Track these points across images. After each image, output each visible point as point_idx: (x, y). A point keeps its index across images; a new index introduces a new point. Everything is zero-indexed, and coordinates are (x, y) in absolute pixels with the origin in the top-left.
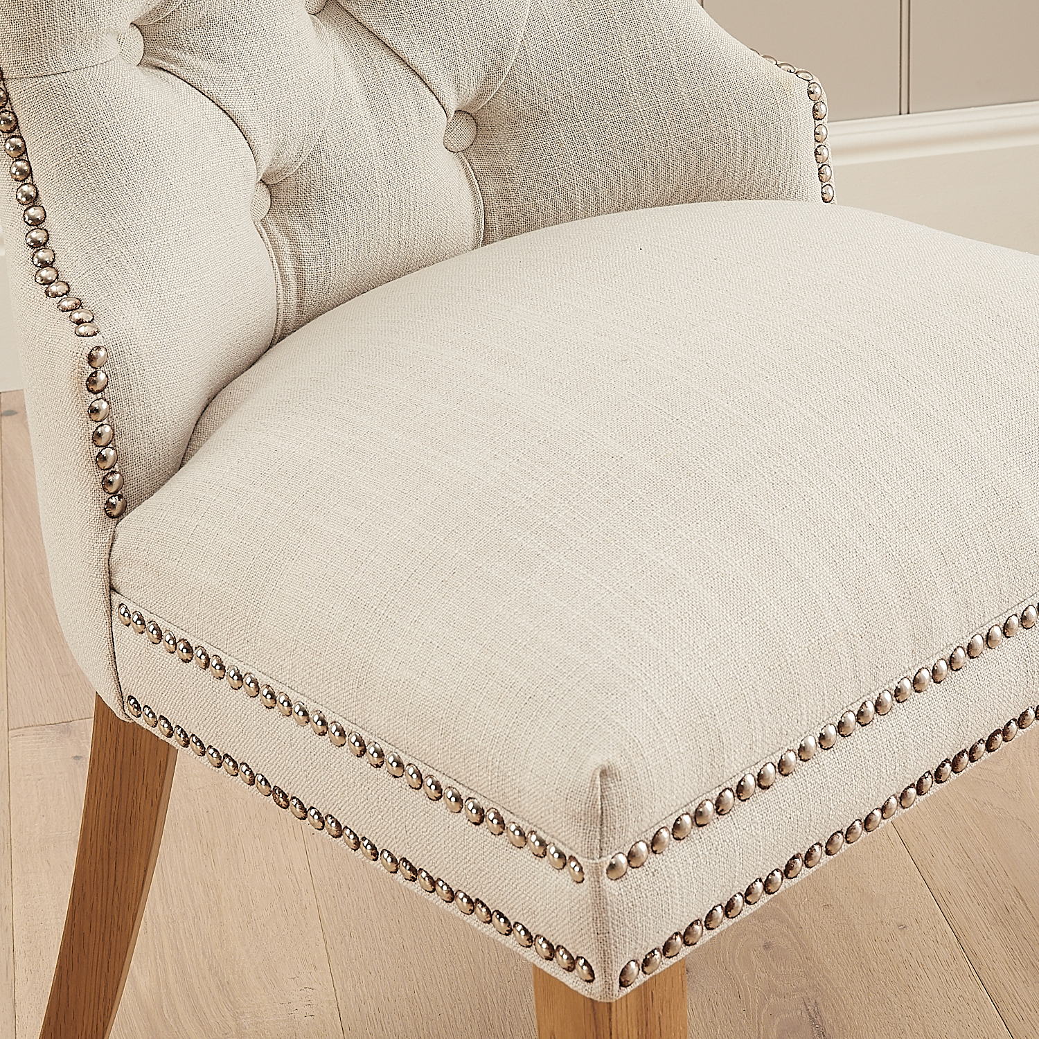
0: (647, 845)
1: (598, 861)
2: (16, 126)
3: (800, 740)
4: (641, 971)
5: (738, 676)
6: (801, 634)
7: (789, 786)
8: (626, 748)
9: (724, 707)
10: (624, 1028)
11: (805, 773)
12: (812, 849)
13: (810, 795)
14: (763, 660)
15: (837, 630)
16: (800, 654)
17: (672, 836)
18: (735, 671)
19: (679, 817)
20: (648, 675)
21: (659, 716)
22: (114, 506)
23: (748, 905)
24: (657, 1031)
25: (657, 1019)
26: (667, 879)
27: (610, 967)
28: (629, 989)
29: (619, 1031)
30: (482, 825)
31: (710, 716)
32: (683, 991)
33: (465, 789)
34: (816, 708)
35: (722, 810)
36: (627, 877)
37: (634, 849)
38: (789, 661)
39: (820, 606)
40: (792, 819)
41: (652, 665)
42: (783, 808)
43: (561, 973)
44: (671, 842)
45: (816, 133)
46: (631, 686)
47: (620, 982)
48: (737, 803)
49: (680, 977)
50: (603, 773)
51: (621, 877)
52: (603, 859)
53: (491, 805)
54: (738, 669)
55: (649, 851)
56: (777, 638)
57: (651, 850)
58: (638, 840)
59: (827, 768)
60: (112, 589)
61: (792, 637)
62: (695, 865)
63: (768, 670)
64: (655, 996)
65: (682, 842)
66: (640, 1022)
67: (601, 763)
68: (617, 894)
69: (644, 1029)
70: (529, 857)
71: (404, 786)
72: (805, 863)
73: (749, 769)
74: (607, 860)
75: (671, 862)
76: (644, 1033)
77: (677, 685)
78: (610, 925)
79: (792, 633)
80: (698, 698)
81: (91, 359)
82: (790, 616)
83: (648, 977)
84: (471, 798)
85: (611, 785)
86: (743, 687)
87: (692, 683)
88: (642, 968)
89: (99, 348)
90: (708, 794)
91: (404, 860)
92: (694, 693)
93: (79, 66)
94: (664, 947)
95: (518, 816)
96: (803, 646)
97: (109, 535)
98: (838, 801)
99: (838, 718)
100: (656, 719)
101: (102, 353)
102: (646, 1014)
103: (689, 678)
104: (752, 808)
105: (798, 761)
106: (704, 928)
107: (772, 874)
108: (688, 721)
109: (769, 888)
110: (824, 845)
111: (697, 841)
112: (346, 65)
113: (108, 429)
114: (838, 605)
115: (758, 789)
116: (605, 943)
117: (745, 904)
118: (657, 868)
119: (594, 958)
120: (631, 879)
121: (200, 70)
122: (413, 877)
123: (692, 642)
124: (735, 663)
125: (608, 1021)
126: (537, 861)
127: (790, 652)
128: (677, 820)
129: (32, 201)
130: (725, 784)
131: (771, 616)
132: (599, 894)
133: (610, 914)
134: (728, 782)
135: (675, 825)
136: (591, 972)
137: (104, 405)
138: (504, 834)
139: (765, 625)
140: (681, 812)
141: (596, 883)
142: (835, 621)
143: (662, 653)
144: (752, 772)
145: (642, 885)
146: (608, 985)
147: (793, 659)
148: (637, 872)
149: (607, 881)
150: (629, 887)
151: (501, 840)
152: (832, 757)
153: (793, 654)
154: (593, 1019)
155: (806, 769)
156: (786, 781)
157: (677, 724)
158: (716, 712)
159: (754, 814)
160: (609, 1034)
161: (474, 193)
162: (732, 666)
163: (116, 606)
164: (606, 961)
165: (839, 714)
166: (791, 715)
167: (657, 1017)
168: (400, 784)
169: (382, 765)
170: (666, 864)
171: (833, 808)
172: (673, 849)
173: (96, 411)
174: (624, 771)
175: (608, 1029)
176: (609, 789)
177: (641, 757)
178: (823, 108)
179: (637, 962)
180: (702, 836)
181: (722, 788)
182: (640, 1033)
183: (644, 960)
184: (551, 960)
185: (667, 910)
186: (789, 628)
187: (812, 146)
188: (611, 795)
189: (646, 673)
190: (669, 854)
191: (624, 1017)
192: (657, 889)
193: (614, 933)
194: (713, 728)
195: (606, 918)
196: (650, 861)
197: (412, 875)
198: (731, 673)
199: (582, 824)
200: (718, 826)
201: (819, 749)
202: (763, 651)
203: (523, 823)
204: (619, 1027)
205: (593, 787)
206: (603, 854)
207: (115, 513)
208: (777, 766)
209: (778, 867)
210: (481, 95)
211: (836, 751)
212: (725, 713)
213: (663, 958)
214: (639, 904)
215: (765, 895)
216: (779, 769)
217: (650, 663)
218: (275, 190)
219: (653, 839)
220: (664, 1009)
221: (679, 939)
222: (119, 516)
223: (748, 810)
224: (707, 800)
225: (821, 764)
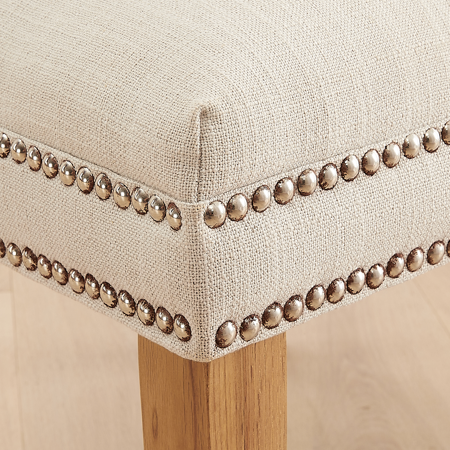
0: (247, 200)
1: (195, 204)
3: (404, 136)
4: (238, 336)
5: (345, 58)
6: (409, 36)
7: (393, 178)
8: (229, 95)
9: (330, 81)
10: (221, 397)
11: (409, 169)
12: (414, 252)
13: (413, 191)
14: (371, 49)
15: (443, 41)
16: (407, 53)
17: (273, 198)
18: (342, 53)
19: (281, 180)
20: (256, 41)
21: (264, 75)
23: (350, 294)
24: (256, 410)
25: (256, 397)
26: (267, 238)
27: (206, 322)
28: (225, 351)
29: (217, 400)
30: (92, 192)
31: (316, 85)
32: (284, 374)
33: (77, 160)
34: (420, 108)
35: (326, 183)
36: (226, 228)
37: (234, 201)
38: (396, 56)
39: (428, 17)
40: (395, 209)
41: (261, 34)
42: (386, 196)
43: (161, 336)
44: (272, 204)
46: (238, 48)
47: (217, 341)
48: (340, 182)
49: (280, 358)
50: (204, 114)
51: (219, 226)
52: (201, 203)
53: (100, 170)
54: (346, 51)
55: (248, 206)
56: (385, 35)
57: (251, 207)
58: (238, 192)
59: (430, 169)
61: (399, 36)
62: (296, 231)
63: (376, 59)
64: (254, 372)
65: (284, 207)
66: (238, 395)
67: (201, 104)
68: (214, 242)
69: (242, 404)
70: (132, 216)
71: (25, 170)
72: (407, 266)
73: (353, 151)
74: (205, 205)
75: (271, 223)
76: (243, 408)
77: (284, 53)
78: (207, 274)
79: (399, 33)
80: (304, 67)
82: (398, 19)
83: (246, 344)
84: (83, 167)
85: (212, 127)
86: (350, 68)
87: (299, 54)
88: (240, 332)
90: (312, 165)
91: (27, 249)
92: (301, 62)
94: (263, 315)
95: (124, 176)
96: (410, 46)
98: (440, 204)
99: (442, 124)
100: (261, 76)
102: (245, 388)
103: (296, 49)
104: (355, 189)
105: (403, 156)
106: (305, 306)
107: (374, 267)
108: (293, 85)
109: (371, 281)
110: (426, 252)
111: (299, 209)
114: (445, 20)
115: (362, 174)
116: (201, 294)
117: (347, 292)
118: (256, 225)
119: (191, 311)
120: (229, 230)
122: (33, 265)
123: (301, 22)
124: (343, 46)
125: (205, 387)
126: (139, 218)
127: (397, 48)
128: (279, 182)
130: (329, 159)
131: (381, 16)
132: (195, 239)
133: (206, 262)
134: (332, 158)
135: (277, 187)
136: (188, 329)
138: (112, 198)
139: (374, 22)
140: (283, 175)
141: (193, 227)
142: (442, 33)
143: (271, 26)
144: (356, 153)
145: (240, 238)
146: (203, 341)
147: (400, 55)
148: (236, 225)
149: (204, 227)
150: (227, 238)
151: (109, 204)
152: (435, 160)
153: (400, 51)
154: (191, 388)
155: (410, 165)
156: (390, 172)
157: (282, 85)
158: (322, 84)
159: (357, 195)
160: (206, 401)
162: (340, 48)
164: (201, 313)
165: (443, 121)
166: (396, 107)
167: (256, 394)
168: (22, 169)
169: (8, 154)
170: (267, 223)
171: (435, 209)
172: (275, 211)
174: (224, 115)
175: (205, 396)
176: (208, 131)
177: (244, 106)
179: (234, 323)
180: (304, 204)
181: (326, 162)
182: (238, 407)
183: (242, 324)
184: (152, 324)
185: (266, 271)
186: (397, 28)
188: (211, 137)
189: (254, 39)
190: (270, 215)
191: (222, 386)
192: (257, 246)
193: (210, 284)
194: (319, 98)
195: (203, 267)
196: (250, 217)
197: (33, 263)
198: (339, 53)
199: (181, 166)
200: (321, 199)
201: (424, 151)
202: (371, 42)
203: (128, 180)
204: (217, 396)
205: (193, 128)
206: (201, 198)
208: (381, 155)
209: (379, 261)
211: (439, 156)
212: (331, 87)
213: (262, 328)
214: (236, 257)
215: (366, 288)
216: (383, 159)
217: (259, 32)
219: (253, 195)
220: (264, 388)
221: (278, 310)
223: (352, 191)
224: (311, 170)
225: (425, 164)
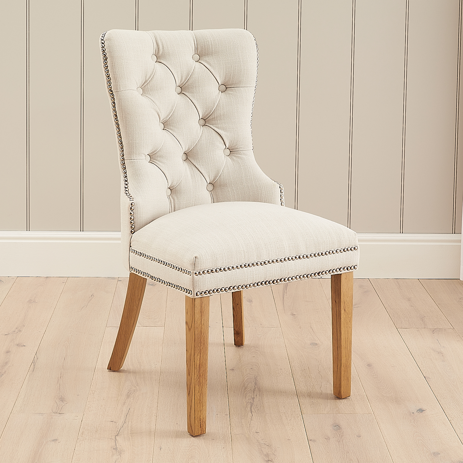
1: (193, 271)
2: (125, 168)
3: (232, 265)
4: (200, 294)
8: (200, 255)
11: (233, 271)
22: (132, 231)
26: (205, 279)
27: (194, 291)
28: (198, 297)
31: (216, 255)
34: (236, 261)
37: (200, 272)
45: (281, 196)
47: (196, 295)
51: (197, 275)
53: (180, 267)
55: (202, 273)
59: (237, 272)
60: (130, 247)
62: (211, 279)
65: (209, 274)
66: (200, 306)
67: (195, 256)
68: (196, 278)
71: (169, 268)
72: (233, 288)
73: (222, 267)
74: (195, 272)
78: (195, 283)
81: (131, 204)
83: (201, 296)
84: (178, 266)
85: (197, 259)
89: (133, 203)
90: (214, 268)
93: (137, 159)
95: (184, 268)
97: (131, 236)
99: (240, 264)
101: (133, 204)
102: (202, 305)
105: (232, 269)
106: (213, 292)
107: (226, 288)
108: (212, 254)
112: (188, 169)
113: (133, 218)
116: (194, 286)
117: (221, 291)
118: (204, 276)
119: (192, 289)
121: (159, 164)
126: (185, 274)
129: (126, 181)
132: (193, 277)
133: (195, 281)
137: (133, 213)
138: (182, 271)
140: (209, 269)
145: (201, 278)
148: (200, 276)
149: (194, 275)
154: (192, 303)
157: (210, 254)
161: (212, 199)
163: (130, 249)
164: (194, 289)
166: (231, 260)
173: (131, 214)
178: (282, 191)
179: (199, 292)
181: (217, 268)
182: (200, 308)
184: (187, 292)
187: (280, 198)
188: (196, 261)
194: (216, 257)
199: (191, 265)
201: (236, 268)
205: (194, 259)
207: (132, 233)
208: (228, 268)
210: (214, 179)
212: (219, 255)
213: (204, 294)
214: (200, 281)
218: (172, 190)
219: (203, 271)
221: (207, 292)
222: (133, 233)
